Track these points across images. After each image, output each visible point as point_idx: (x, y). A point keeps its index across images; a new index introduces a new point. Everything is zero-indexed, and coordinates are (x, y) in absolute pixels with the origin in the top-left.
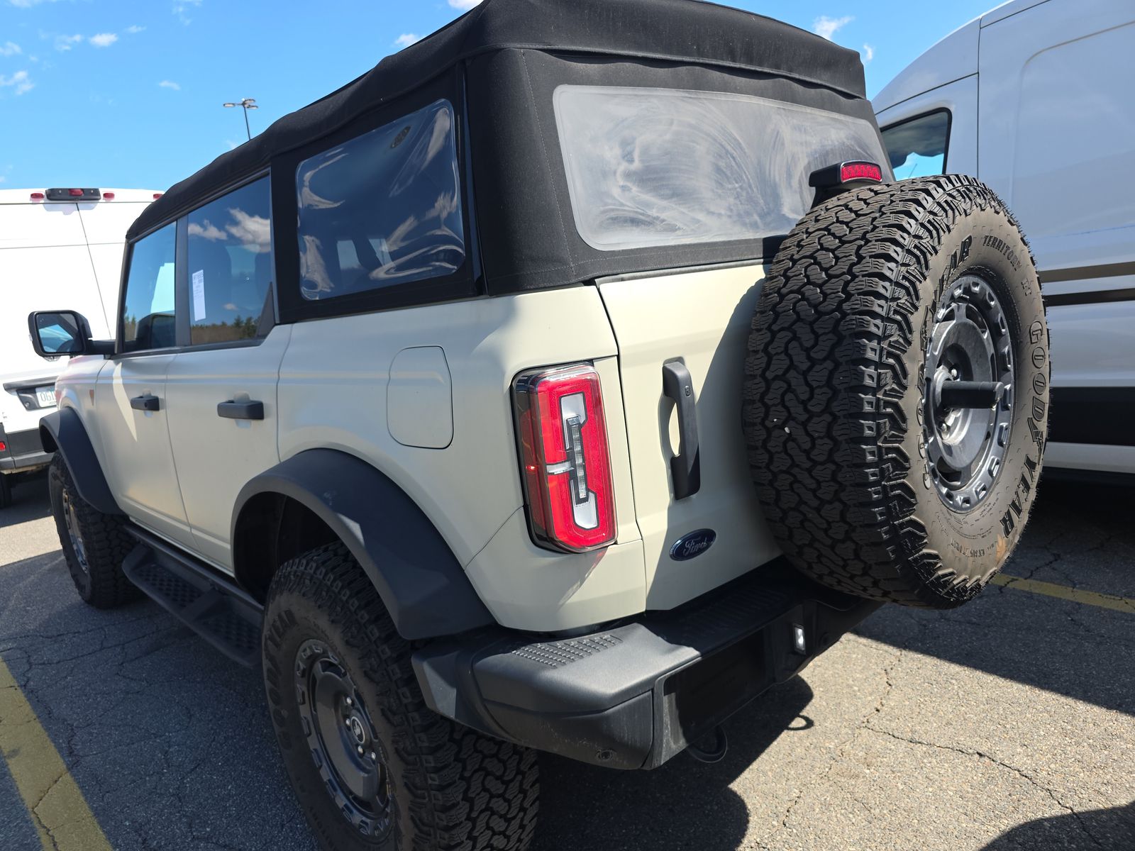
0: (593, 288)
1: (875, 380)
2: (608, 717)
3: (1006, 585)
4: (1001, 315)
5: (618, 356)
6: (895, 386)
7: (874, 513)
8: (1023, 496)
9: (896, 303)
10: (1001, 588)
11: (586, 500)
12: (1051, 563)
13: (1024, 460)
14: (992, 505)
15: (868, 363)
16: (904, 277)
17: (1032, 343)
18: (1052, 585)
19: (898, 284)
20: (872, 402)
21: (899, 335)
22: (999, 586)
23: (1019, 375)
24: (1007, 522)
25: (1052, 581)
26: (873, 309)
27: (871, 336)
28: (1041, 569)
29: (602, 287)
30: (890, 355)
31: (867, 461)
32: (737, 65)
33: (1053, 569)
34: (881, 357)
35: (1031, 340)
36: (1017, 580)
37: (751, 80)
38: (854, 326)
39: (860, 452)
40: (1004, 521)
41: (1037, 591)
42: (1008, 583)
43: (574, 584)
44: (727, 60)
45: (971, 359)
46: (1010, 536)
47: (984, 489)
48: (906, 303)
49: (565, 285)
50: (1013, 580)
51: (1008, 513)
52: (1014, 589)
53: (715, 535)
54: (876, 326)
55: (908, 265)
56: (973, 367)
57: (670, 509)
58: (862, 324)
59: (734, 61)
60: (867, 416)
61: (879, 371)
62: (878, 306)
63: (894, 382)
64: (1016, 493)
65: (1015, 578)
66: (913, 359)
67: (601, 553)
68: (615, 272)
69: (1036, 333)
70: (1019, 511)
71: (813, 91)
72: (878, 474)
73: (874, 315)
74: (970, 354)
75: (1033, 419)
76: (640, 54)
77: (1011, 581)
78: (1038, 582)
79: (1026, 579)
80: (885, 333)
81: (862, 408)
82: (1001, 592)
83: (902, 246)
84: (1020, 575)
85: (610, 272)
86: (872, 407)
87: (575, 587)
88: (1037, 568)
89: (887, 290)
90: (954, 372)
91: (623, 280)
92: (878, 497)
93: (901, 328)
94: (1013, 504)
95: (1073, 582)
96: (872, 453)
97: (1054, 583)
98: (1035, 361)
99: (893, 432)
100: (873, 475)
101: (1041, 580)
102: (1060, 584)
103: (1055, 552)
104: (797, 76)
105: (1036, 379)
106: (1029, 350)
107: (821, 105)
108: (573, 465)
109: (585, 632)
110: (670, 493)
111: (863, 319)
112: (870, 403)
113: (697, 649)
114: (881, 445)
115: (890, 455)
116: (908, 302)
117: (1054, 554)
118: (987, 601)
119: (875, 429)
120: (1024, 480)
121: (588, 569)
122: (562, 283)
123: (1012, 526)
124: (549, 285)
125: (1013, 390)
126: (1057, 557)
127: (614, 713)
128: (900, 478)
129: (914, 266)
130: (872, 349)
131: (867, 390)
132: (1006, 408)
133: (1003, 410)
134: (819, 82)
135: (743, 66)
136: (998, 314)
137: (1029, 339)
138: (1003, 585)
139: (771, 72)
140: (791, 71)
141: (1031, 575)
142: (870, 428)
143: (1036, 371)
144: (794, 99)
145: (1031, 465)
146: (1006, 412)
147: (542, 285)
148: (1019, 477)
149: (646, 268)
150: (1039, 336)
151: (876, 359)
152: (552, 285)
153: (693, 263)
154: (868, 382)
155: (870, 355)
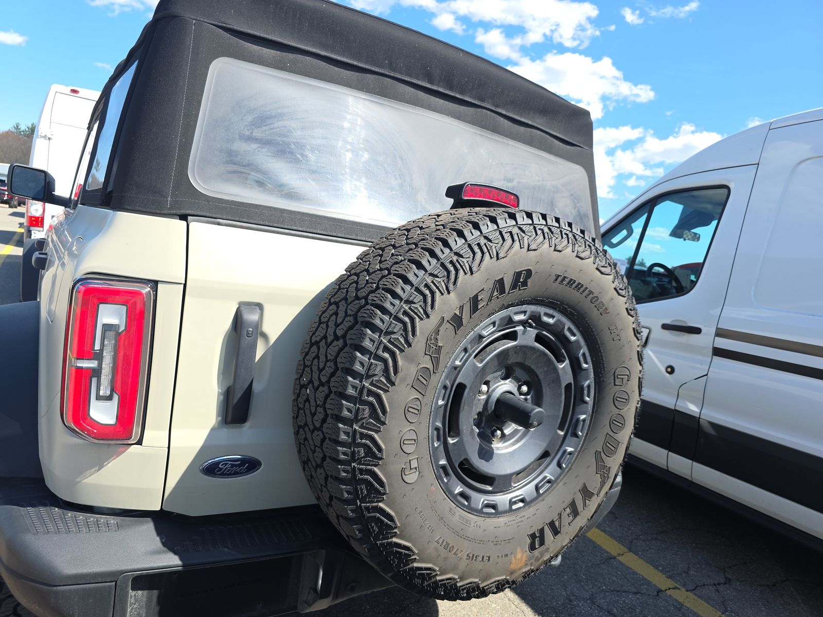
0: (184, 223)
1: (365, 368)
2: (56, 593)
3: (666, 590)
4: (584, 349)
5: (185, 285)
6: (383, 379)
7: (342, 489)
8: (566, 519)
9: (409, 305)
10: (659, 591)
11: (109, 398)
12: (719, 584)
13: (580, 487)
14: (525, 518)
15: (364, 351)
16: (427, 286)
17: (615, 385)
18: (706, 604)
19: (418, 290)
20: (357, 387)
21: (402, 334)
22: (659, 588)
23: (597, 410)
24: (536, 539)
25: (707, 600)
26: (384, 305)
27: (374, 328)
28: (707, 587)
29: (192, 225)
30: (386, 349)
31: (340, 439)
32: (435, 88)
33: (718, 591)
34: (378, 348)
35: (615, 382)
36: (679, 589)
37: (450, 103)
38: (366, 315)
39: (336, 429)
40: (533, 536)
41: (688, 605)
42: (669, 589)
43: (93, 467)
44: (424, 80)
45: (542, 382)
46: (536, 553)
47: (522, 500)
48: (420, 309)
49: (157, 213)
50: (675, 588)
51: (542, 531)
52: (670, 595)
53: (261, 465)
54: (382, 320)
55: (436, 276)
56: (544, 389)
57: (213, 429)
58: (373, 315)
59: (432, 83)
60: (348, 398)
61: (372, 361)
62: (389, 303)
63: (383, 375)
64: (560, 515)
65: (678, 587)
66: (410, 360)
67: (124, 449)
68: (214, 216)
69: (622, 377)
70: (556, 532)
71: (522, 129)
72: (350, 455)
73: (384, 311)
74: (541, 377)
75: (602, 454)
76: (323, 53)
77: (673, 589)
78: (696, 598)
79: (687, 591)
80: (388, 328)
81: (345, 390)
82: (658, 595)
83: (438, 259)
84: (684, 585)
85: (208, 214)
86: (356, 392)
87: (93, 470)
88: (704, 585)
89: (404, 292)
90: (525, 388)
91: (219, 224)
92: (347, 476)
93: (405, 329)
94: (552, 525)
95: (726, 608)
96: (347, 434)
97: (708, 603)
98: (616, 402)
99: (371, 420)
100: (344, 454)
101: (699, 597)
102: (713, 606)
103: (730, 576)
104: (504, 112)
105: (613, 418)
106: (611, 391)
107: (530, 142)
108: (100, 365)
109: (106, 512)
110: (218, 415)
111: (373, 311)
112: (354, 387)
113: (181, 559)
114: (357, 428)
115: (364, 441)
116: (422, 308)
117: (726, 578)
118: (638, 599)
119: (353, 413)
120: (573, 505)
121: (108, 458)
122: (154, 211)
123: (542, 543)
124: (143, 209)
125: (588, 422)
126: (728, 581)
127: (63, 592)
128: (372, 465)
129: (442, 279)
130: (371, 340)
131: (355, 375)
132: (575, 435)
133: (571, 436)
134: (530, 123)
135: (441, 90)
136: (580, 349)
137: (613, 381)
138: (663, 589)
139: (473, 102)
140: (497, 106)
141: (694, 589)
142: (349, 410)
143: (616, 411)
144: (495, 130)
145: (587, 494)
146: (575, 439)
147: (138, 208)
148: (568, 501)
149: (252, 221)
150: (625, 381)
151: (372, 349)
152: (146, 210)
153: (311, 231)
154: (358, 367)
155: (367, 343)
